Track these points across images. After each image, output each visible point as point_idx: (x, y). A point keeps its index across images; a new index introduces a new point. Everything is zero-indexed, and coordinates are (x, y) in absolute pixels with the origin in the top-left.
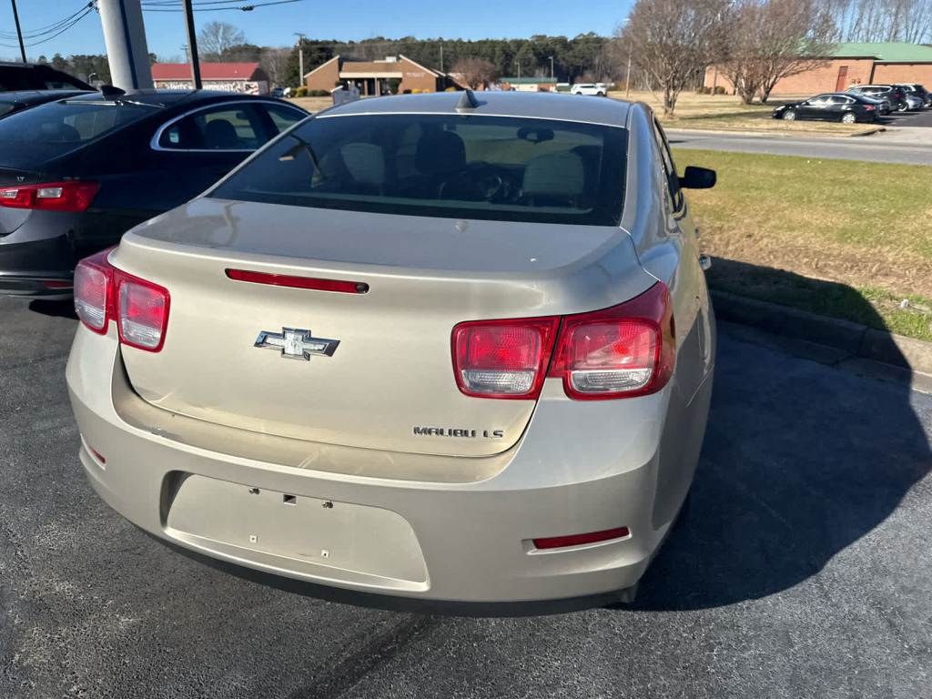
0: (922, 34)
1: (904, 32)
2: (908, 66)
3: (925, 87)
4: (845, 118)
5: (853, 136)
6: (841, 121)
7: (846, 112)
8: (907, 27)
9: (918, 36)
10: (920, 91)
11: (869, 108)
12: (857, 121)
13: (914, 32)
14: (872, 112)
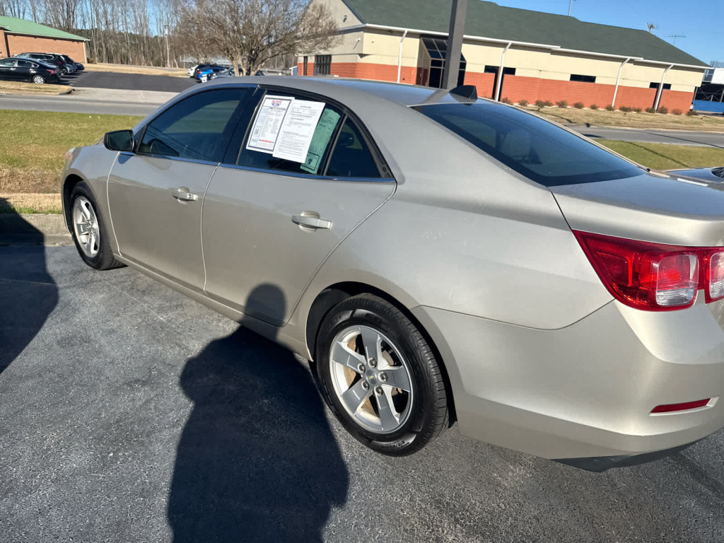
0: (24, 14)
1: (9, 11)
2: (33, 38)
3: (71, 57)
4: (35, 79)
5: (61, 94)
6: (32, 81)
7: (34, 75)
8: (9, 6)
9: (21, 15)
10: (68, 60)
11: (52, 72)
12: (46, 82)
13: (16, 10)
14: (55, 75)
